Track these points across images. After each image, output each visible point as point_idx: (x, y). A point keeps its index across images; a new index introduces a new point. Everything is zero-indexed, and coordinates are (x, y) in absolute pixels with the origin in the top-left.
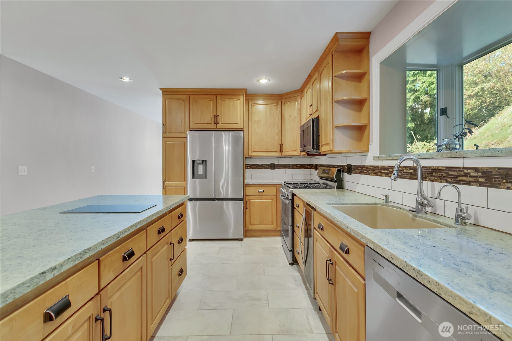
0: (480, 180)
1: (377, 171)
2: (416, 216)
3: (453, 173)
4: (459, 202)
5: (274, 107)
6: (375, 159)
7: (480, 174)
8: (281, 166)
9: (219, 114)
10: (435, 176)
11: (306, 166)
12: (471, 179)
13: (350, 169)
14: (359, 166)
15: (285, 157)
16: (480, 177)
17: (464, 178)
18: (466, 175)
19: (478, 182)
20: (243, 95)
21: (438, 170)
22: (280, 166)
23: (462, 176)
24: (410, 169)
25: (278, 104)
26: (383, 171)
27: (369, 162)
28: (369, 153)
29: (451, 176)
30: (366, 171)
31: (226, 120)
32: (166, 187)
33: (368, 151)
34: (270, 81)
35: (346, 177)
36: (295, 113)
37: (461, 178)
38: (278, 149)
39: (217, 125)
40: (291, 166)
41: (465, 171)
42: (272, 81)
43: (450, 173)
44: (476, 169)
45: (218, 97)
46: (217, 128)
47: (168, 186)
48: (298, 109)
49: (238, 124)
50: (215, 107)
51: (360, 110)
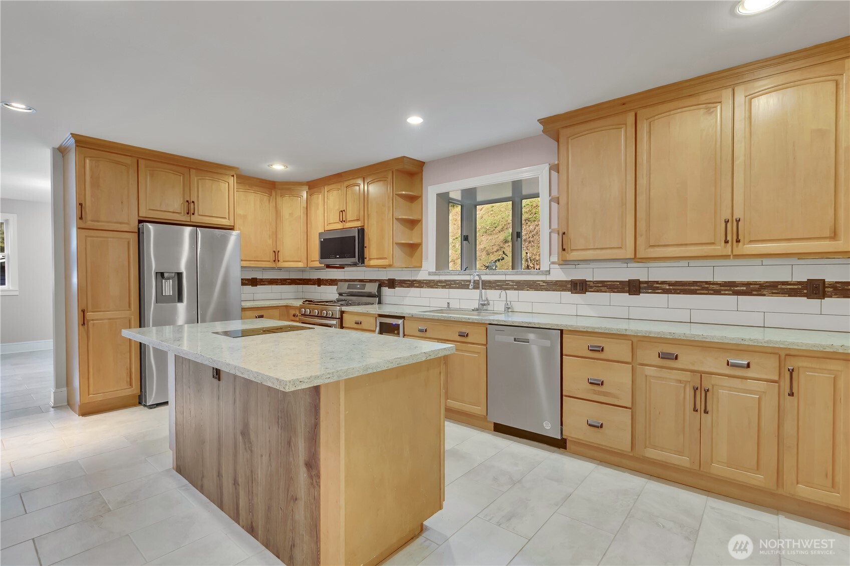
0: (515, 287)
1: (433, 284)
2: (481, 313)
3: (499, 283)
4: (506, 301)
5: (266, 198)
6: (430, 274)
7: (515, 284)
8: (266, 282)
9: (194, 199)
10: (487, 286)
11: (298, 281)
12: (510, 287)
13: (392, 284)
14: (409, 281)
15: (280, 269)
16: (515, 285)
17: (506, 287)
18: (507, 284)
19: (514, 288)
20: (233, 176)
21: (489, 282)
22: (264, 282)
23: (505, 285)
24: (467, 282)
25: (271, 195)
26: (439, 284)
27: (422, 276)
28: (422, 269)
29: (498, 286)
30: (418, 285)
31: (208, 210)
32: (88, 321)
33: (421, 267)
34: (287, 167)
35: (386, 291)
36: (299, 212)
37: (504, 287)
38: (271, 258)
39: (192, 216)
40: (279, 281)
41: (507, 282)
42: (290, 169)
43: (497, 283)
44: (512, 281)
45: (193, 172)
46: (191, 222)
47: (93, 320)
48: (303, 207)
49: (225, 218)
50: (187, 187)
51: (412, 229)
